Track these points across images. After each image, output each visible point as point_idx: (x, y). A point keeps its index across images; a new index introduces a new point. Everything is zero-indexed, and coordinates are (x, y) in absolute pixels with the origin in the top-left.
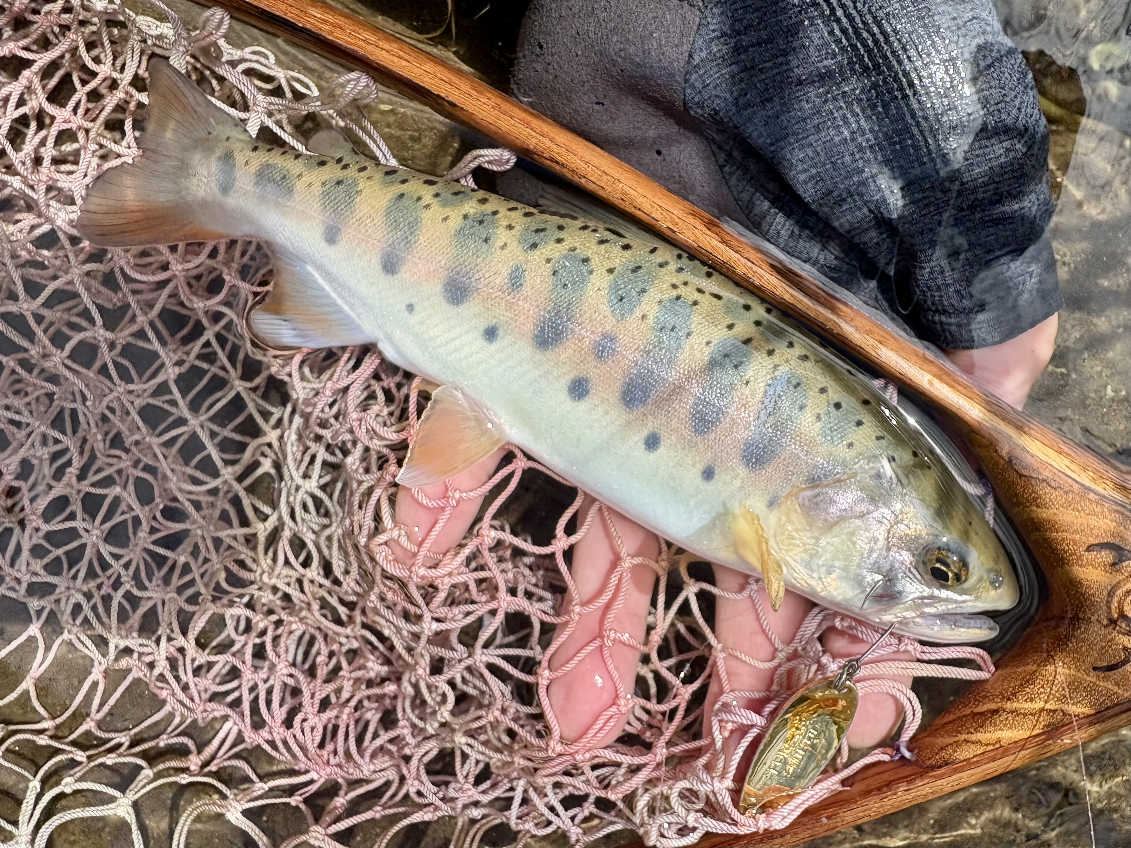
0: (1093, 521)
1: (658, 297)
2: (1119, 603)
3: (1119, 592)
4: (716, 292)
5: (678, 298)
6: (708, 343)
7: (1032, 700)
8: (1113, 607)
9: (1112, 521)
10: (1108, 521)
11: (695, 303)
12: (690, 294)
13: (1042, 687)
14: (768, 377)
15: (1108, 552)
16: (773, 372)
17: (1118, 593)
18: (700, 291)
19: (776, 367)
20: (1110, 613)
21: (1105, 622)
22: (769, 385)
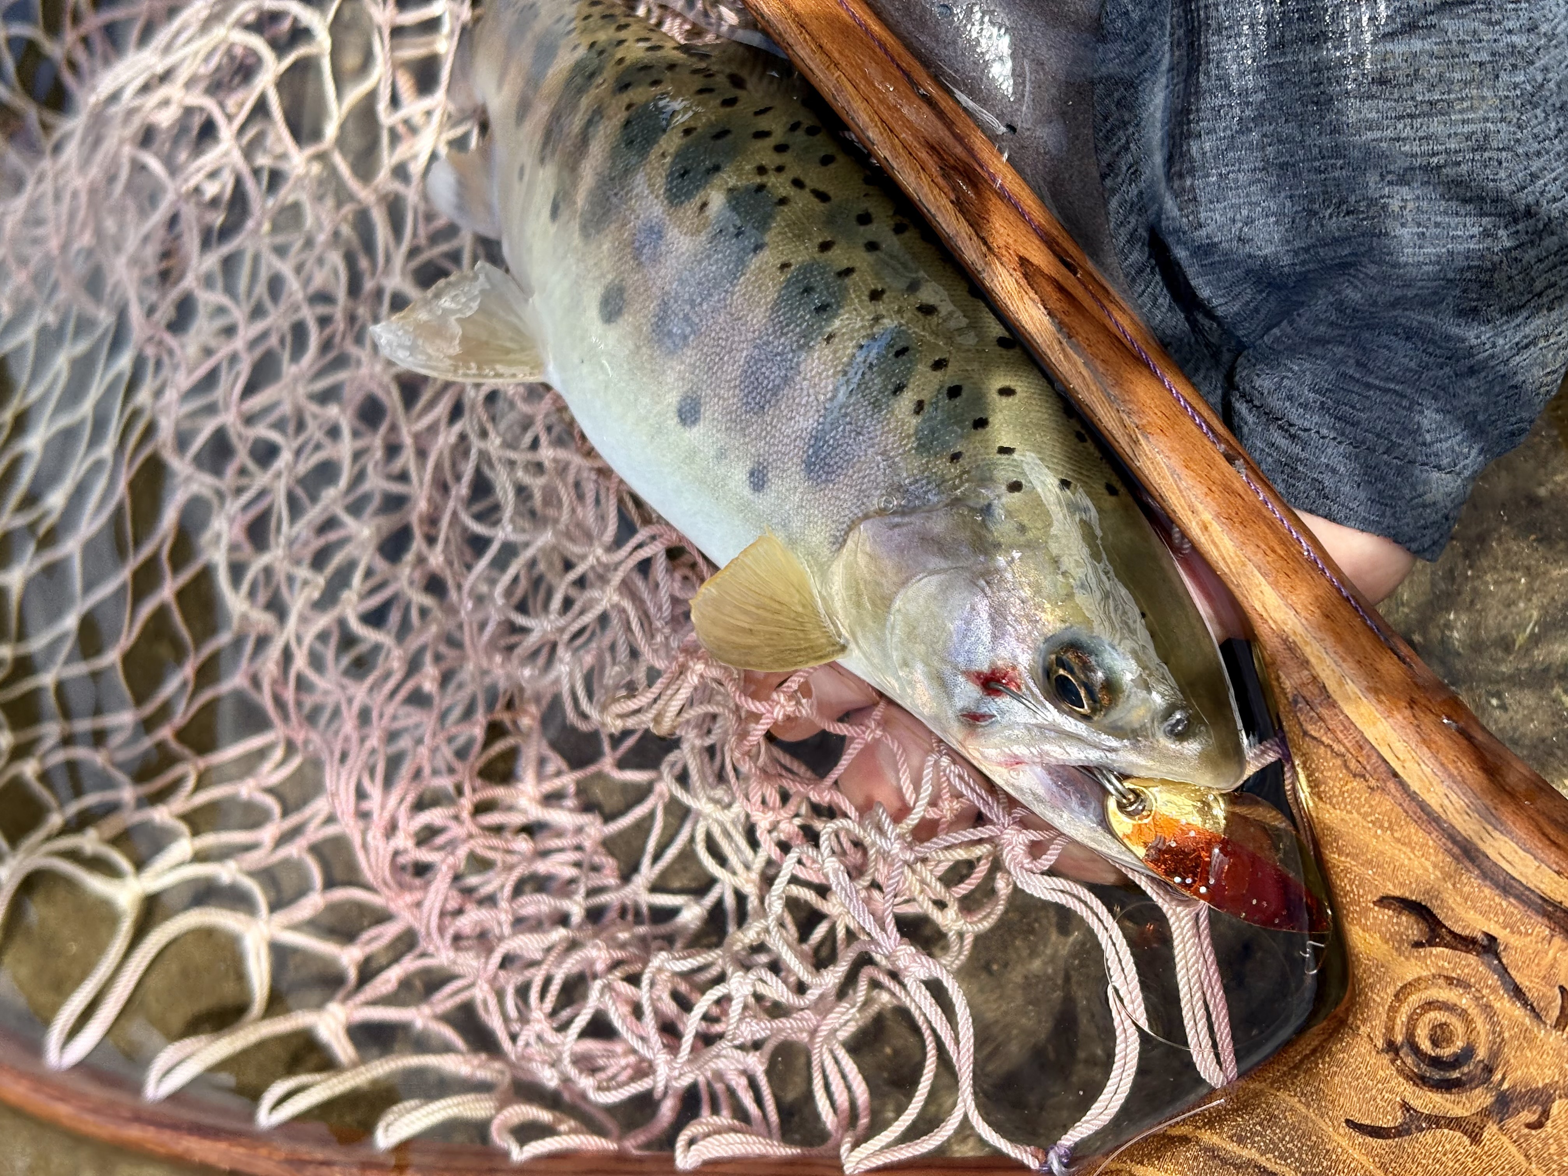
0: (1402, 856)
1: (732, 183)
2: (1410, 1018)
3: (1415, 999)
4: (822, 188)
5: (761, 188)
6: (785, 266)
7: (1241, 1141)
8: (1398, 1021)
9: (1435, 866)
10: (1428, 864)
11: (783, 201)
12: (780, 185)
13: (1261, 1124)
14: (863, 333)
15: (1412, 920)
16: (872, 326)
17: (1411, 999)
18: (798, 183)
19: (877, 319)
20: (1390, 1029)
21: (1380, 1043)
22: (861, 347)
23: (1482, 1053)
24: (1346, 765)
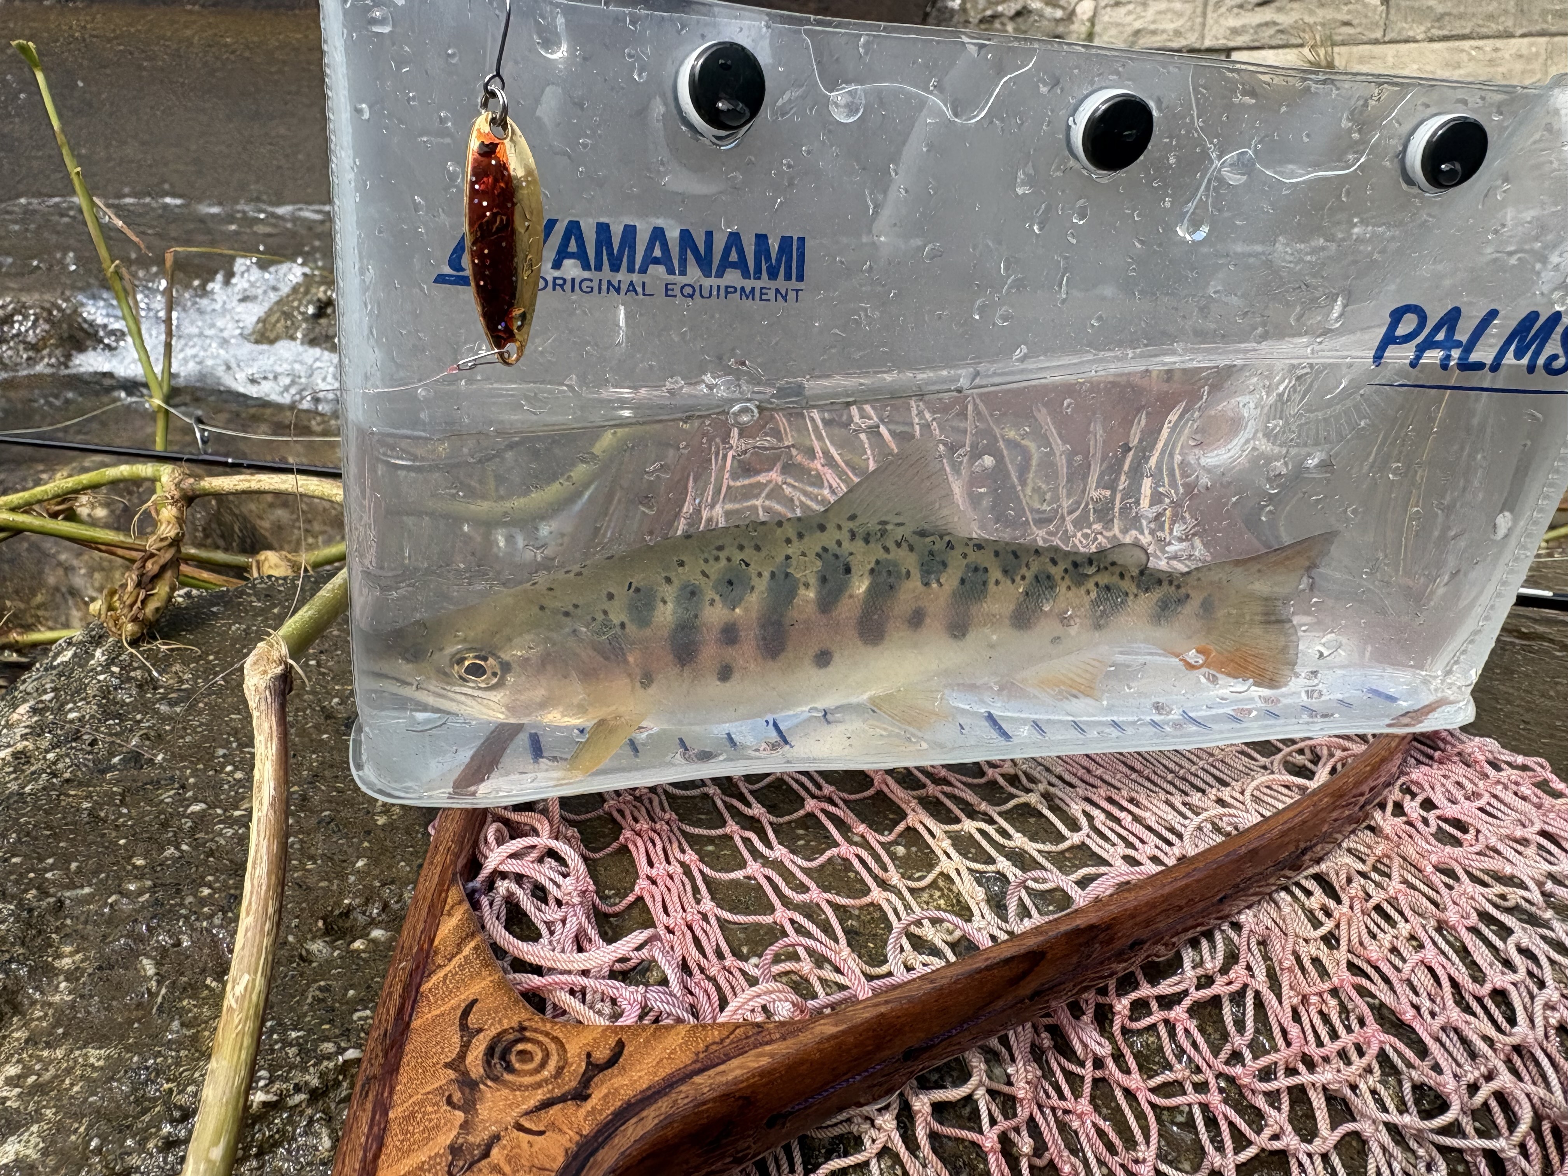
2: (540, 1042)
8: (539, 1035)
9: (641, 1078)
10: (643, 1074)
15: (606, 1056)
17: (553, 1045)
23: (508, 1077)
24: (714, 1043)
